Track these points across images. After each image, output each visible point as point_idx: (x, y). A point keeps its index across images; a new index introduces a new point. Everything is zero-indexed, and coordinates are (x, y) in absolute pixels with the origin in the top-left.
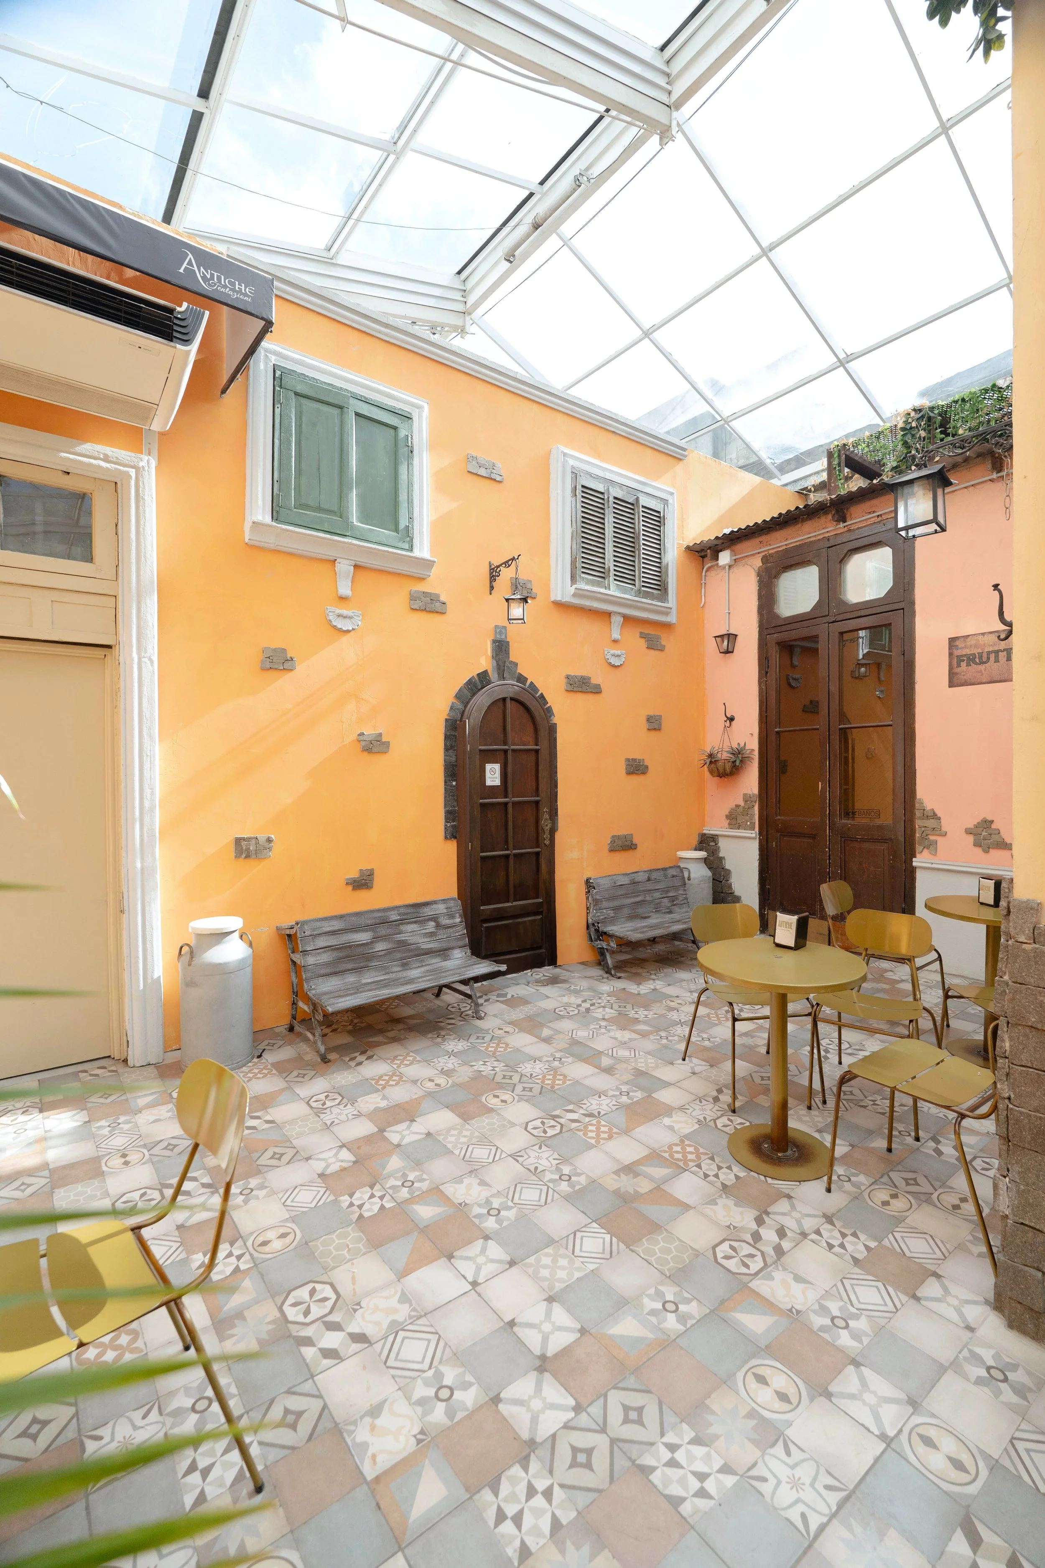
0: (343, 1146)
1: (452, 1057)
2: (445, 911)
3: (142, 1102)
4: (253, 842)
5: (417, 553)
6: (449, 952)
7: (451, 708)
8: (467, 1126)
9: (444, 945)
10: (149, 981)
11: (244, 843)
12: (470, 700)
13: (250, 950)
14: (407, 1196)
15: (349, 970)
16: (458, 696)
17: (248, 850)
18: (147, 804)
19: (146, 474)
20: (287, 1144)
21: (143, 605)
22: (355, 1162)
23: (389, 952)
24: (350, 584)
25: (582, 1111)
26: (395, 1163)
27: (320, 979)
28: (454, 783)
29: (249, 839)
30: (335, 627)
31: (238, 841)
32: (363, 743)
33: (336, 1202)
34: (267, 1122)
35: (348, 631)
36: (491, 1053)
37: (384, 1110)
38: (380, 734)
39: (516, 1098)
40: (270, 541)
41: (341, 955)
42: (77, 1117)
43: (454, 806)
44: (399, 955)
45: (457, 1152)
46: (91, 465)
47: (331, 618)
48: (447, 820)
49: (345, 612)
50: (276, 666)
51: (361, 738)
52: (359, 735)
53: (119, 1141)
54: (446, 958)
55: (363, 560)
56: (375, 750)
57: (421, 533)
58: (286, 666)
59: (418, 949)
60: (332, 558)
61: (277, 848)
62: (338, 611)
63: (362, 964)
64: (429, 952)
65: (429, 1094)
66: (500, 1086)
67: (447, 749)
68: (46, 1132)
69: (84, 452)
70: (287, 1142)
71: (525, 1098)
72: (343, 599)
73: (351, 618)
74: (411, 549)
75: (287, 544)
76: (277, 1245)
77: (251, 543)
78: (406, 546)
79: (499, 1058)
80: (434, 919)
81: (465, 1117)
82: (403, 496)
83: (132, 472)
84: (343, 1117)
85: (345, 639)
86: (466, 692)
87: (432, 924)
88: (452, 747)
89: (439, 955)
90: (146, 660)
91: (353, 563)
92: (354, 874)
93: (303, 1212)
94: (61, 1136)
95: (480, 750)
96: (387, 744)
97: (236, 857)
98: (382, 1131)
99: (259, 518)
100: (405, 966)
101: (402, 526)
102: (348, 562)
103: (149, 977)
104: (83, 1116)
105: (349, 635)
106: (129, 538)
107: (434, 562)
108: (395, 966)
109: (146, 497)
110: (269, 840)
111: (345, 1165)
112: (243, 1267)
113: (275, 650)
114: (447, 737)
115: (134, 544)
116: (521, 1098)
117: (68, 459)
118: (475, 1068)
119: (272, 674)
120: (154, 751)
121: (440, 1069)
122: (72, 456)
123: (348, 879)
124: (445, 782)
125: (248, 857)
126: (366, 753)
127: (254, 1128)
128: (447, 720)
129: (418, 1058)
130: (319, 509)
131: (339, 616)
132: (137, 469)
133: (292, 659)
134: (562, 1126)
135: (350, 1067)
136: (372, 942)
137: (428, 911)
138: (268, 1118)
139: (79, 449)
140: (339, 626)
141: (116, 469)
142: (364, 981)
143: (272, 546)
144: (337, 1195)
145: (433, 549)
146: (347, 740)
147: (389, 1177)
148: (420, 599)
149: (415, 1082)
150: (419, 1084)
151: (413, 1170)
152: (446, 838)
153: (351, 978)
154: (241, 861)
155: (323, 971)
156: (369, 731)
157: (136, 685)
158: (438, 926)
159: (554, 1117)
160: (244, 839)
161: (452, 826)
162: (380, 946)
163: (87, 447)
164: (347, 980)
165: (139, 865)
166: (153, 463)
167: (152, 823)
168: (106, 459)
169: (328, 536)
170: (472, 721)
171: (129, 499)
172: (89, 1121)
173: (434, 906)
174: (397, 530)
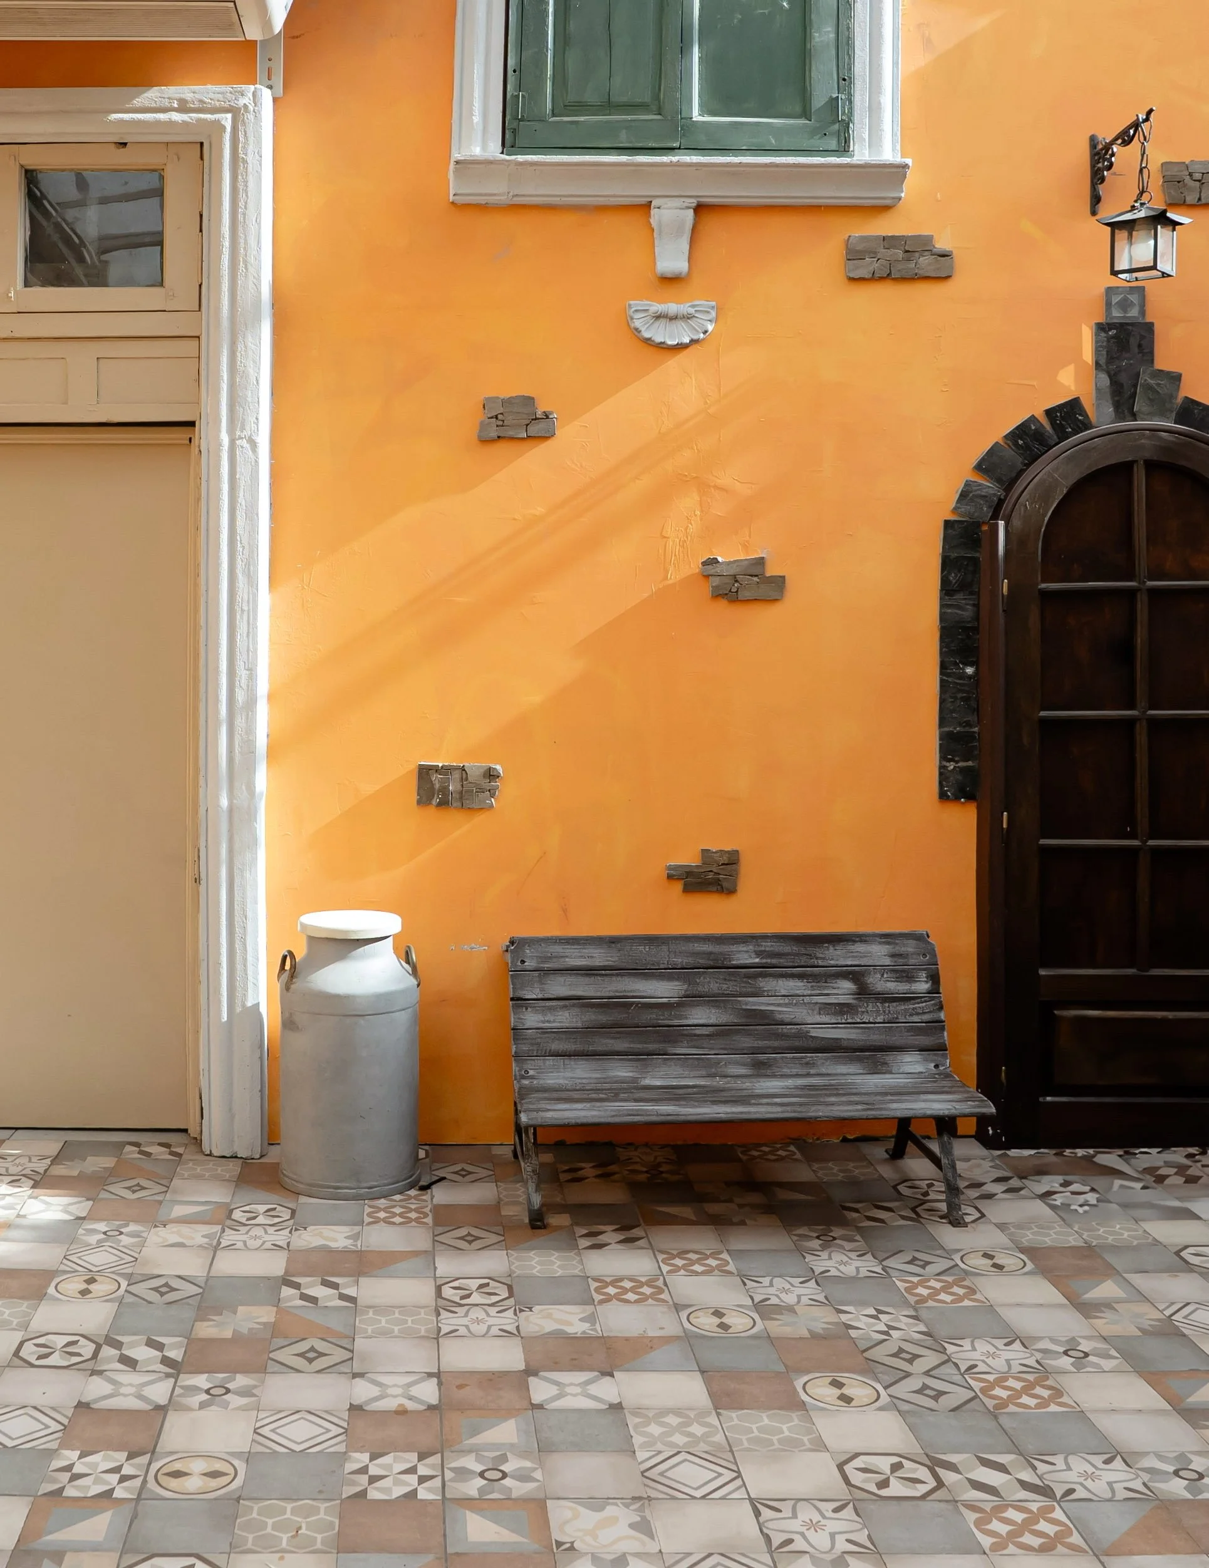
0: (438, 1375)
1: (812, 1283)
2: (887, 961)
3: (179, 1211)
4: (457, 775)
5: (861, 153)
6: (890, 1057)
7: (963, 496)
8: (713, 1420)
9: (876, 1038)
10: (238, 1009)
11: (436, 778)
12: (1020, 473)
13: (413, 982)
14: (474, 1493)
15: (618, 1053)
16: (986, 466)
17: (444, 790)
18: (240, 696)
19: (251, 117)
20: (345, 1343)
21: (240, 347)
22: (431, 1408)
23: (722, 1032)
24: (686, 247)
25: (1027, 1476)
26: (506, 1432)
27: (550, 1061)
28: (970, 670)
29: (446, 770)
30: (648, 341)
31: (424, 772)
32: (716, 581)
33: (343, 1457)
34: (343, 1297)
35: (680, 347)
36: (912, 1299)
37: (573, 1339)
38: (761, 562)
39: (885, 1398)
40: (497, 190)
41: (603, 1018)
42: (72, 1209)
43: (968, 724)
44: (747, 1042)
45: (641, 1455)
46: (158, 123)
47: (637, 324)
48: (946, 753)
49: (672, 308)
50: (511, 433)
51: (711, 570)
52: (704, 564)
53: (99, 1259)
54: (877, 1068)
55: (713, 193)
56: (744, 594)
57: (874, 109)
58: (534, 430)
59: (801, 1035)
60: (643, 201)
61: (508, 793)
62: (657, 307)
63: (651, 1047)
64: (831, 1048)
65: (690, 1340)
66: (869, 1367)
67: (947, 589)
68: (18, 1216)
69: (147, 104)
70: (346, 1341)
71: (905, 1407)
72: (670, 280)
73: (688, 317)
74: (844, 148)
75: (534, 191)
76: (193, 1484)
77: (460, 200)
78: (833, 144)
79: (924, 1314)
80: (856, 975)
81: (722, 1400)
82: (823, 35)
83: (227, 119)
84: (482, 1329)
85: (674, 363)
86: (1010, 453)
87: (847, 986)
88: (963, 587)
89: (860, 1060)
90: (244, 443)
91: (693, 202)
92: (689, 858)
93: (275, 1452)
94: (35, 1228)
95: (1044, 594)
96: (779, 582)
97: (419, 802)
98: (530, 1371)
99: (476, 151)
100: (761, 1068)
101: (819, 100)
102: (678, 202)
103: (238, 1002)
104: (82, 1207)
105: (683, 355)
106: (219, 234)
107: (906, 166)
108: (737, 1063)
109: (250, 159)
110: (491, 775)
111: (410, 1405)
112: (119, 1493)
113: (507, 402)
114: (947, 564)
115: (226, 243)
116: (894, 1406)
117: (122, 121)
118: (844, 1318)
119: (502, 448)
120: (255, 602)
121: (757, 1299)
122: (126, 116)
123: (670, 868)
124: (943, 667)
125: (444, 803)
126: (723, 603)
127: (314, 1300)
128: (948, 524)
129: (731, 1267)
130: (609, 106)
131: (658, 317)
132: (234, 111)
133: (547, 416)
134: (940, 1484)
135: (576, 1247)
136: (679, 1005)
137: (837, 956)
138: (351, 1291)
139: (138, 102)
140: (658, 339)
141: (199, 120)
142: (647, 1082)
143: (503, 199)
144: (354, 1445)
145: (907, 135)
146: (674, 576)
147: (470, 1451)
148: (873, 254)
149: (678, 1308)
150: (684, 1315)
151: (524, 1454)
152: (943, 796)
153: (622, 1071)
154: (431, 811)
155: (555, 1046)
156: (728, 554)
157: (225, 487)
158: (863, 992)
159: (934, 1464)
160: (436, 769)
161: (963, 770)
162: (700, 1016)
163: (152, 95)
164: (612, 1074)
165: (224, 802)
166: (267, 96)
167: (250, 730)
168: (183, 107)
169: (624, 158)
170: (1016, 522)
171: (221, 164)
172: (84, 1218)
173: (860, 948)
174: (806, 114)
